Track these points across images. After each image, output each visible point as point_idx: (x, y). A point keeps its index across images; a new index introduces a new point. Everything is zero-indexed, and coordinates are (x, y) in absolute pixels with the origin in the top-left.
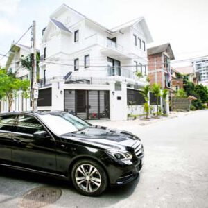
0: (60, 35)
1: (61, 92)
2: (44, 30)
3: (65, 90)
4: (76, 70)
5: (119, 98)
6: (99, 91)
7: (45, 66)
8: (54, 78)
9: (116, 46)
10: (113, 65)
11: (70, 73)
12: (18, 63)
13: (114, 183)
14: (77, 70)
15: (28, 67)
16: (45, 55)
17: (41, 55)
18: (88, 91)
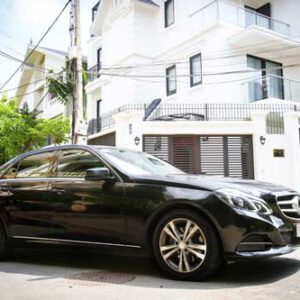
0: (132, 13)
1: (137, 139)
2: (95, 9)
3: (144, 136)
4: (169, 93)
5: (279, 153)
6: (225, 137)
7: (99, 90)
8: (119, 110)
9: (270, 27)
10: (264, 73)
11: (157, 102)
12: (41, 90)
13: (233, 251)
14: (174, 92)
15: (64, 96)
16: (99, 65)
17: (89, 67)
18: (198, 136)
